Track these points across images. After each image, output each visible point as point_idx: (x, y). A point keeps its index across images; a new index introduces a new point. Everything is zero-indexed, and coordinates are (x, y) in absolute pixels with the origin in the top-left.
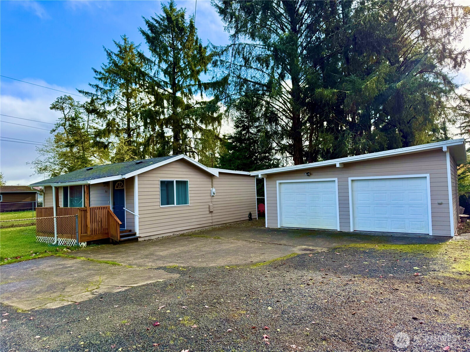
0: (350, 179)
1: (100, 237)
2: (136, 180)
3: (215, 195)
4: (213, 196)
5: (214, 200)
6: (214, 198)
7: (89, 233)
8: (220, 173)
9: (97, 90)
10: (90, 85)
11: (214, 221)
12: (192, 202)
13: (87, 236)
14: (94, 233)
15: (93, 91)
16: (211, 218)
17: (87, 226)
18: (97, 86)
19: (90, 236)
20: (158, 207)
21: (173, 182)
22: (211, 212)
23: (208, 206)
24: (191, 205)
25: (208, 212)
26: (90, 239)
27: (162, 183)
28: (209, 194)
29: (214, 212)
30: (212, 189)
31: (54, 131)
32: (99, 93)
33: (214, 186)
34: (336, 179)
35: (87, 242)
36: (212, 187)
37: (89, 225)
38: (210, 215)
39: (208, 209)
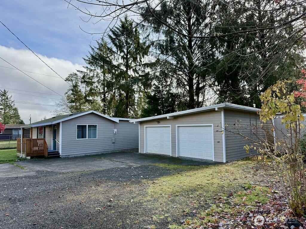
0: (177, 125)
2: (61, 124)
5: (116, 136)
8: (120, 120)
9: (87, 70)
10: (83, 67)
12: (99, 137)
15: (85, 70)
18: (87, 67)
20: (75, 140)
21: (86, 126)
22: (114, 143)
23: (111, 140)
25: (111, 143)
26: (33, 155)
27: (78, 126)
28: (112, 133)
30: (114, 130)
31: (67, 93)
32: (88, 72)
33: (116, 128)
34: (170, 126)
35: (31, 156)
38: (113, 145)
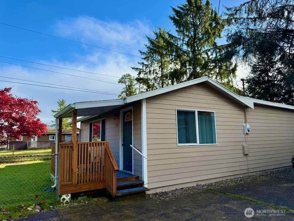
1: (93, 187)
3: (250, 132)
4: (247, 134)
5: (249, 139)
6: (248, 136)
7: (75, 180)
10: (139, 63)
11: (251, 166)
12: (221, 140)
13: (72, 185)
14: (82, 181)
15: (141, 67)
16: (246, 163)
17: (72, 170)
18: (143, 63)
19: (76, 186)
20: (175, 146)
21: (193, 113)
22: (246, 155)
23: (241, 147)
24: (220, 144)
25: (242, 155)
26: (77, 190)
27: (180, 113)
28: (241, 131)
29: (250, 155)
30: (245, 124)
32: (144, 68)
33: (248, 121)
35: (71, 194)
36: (246, 122)
37: (75, 170)
38: (245, 159)
39: (241, 151)
